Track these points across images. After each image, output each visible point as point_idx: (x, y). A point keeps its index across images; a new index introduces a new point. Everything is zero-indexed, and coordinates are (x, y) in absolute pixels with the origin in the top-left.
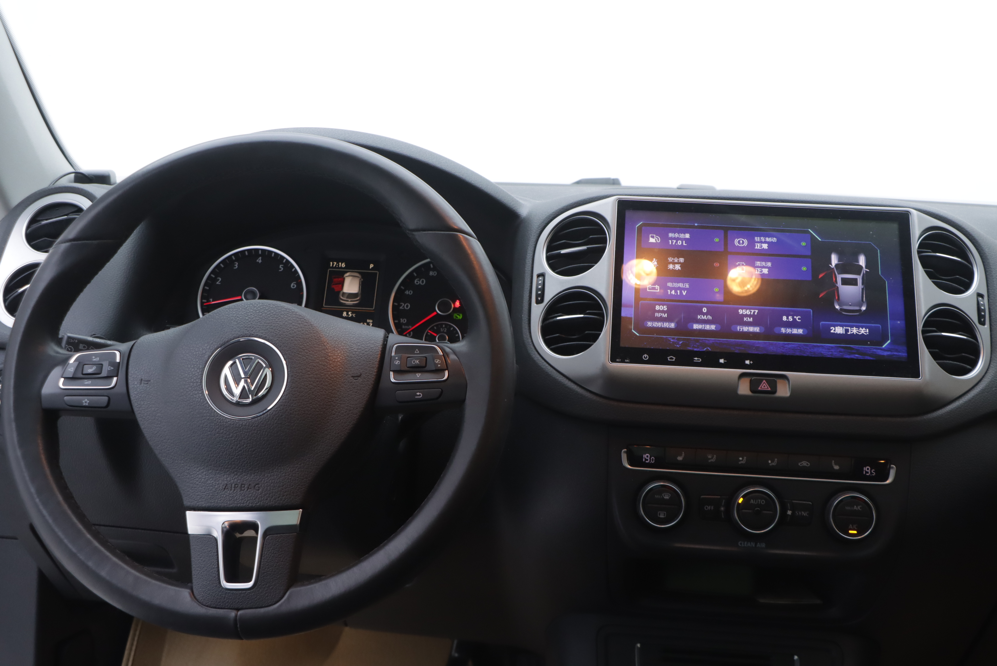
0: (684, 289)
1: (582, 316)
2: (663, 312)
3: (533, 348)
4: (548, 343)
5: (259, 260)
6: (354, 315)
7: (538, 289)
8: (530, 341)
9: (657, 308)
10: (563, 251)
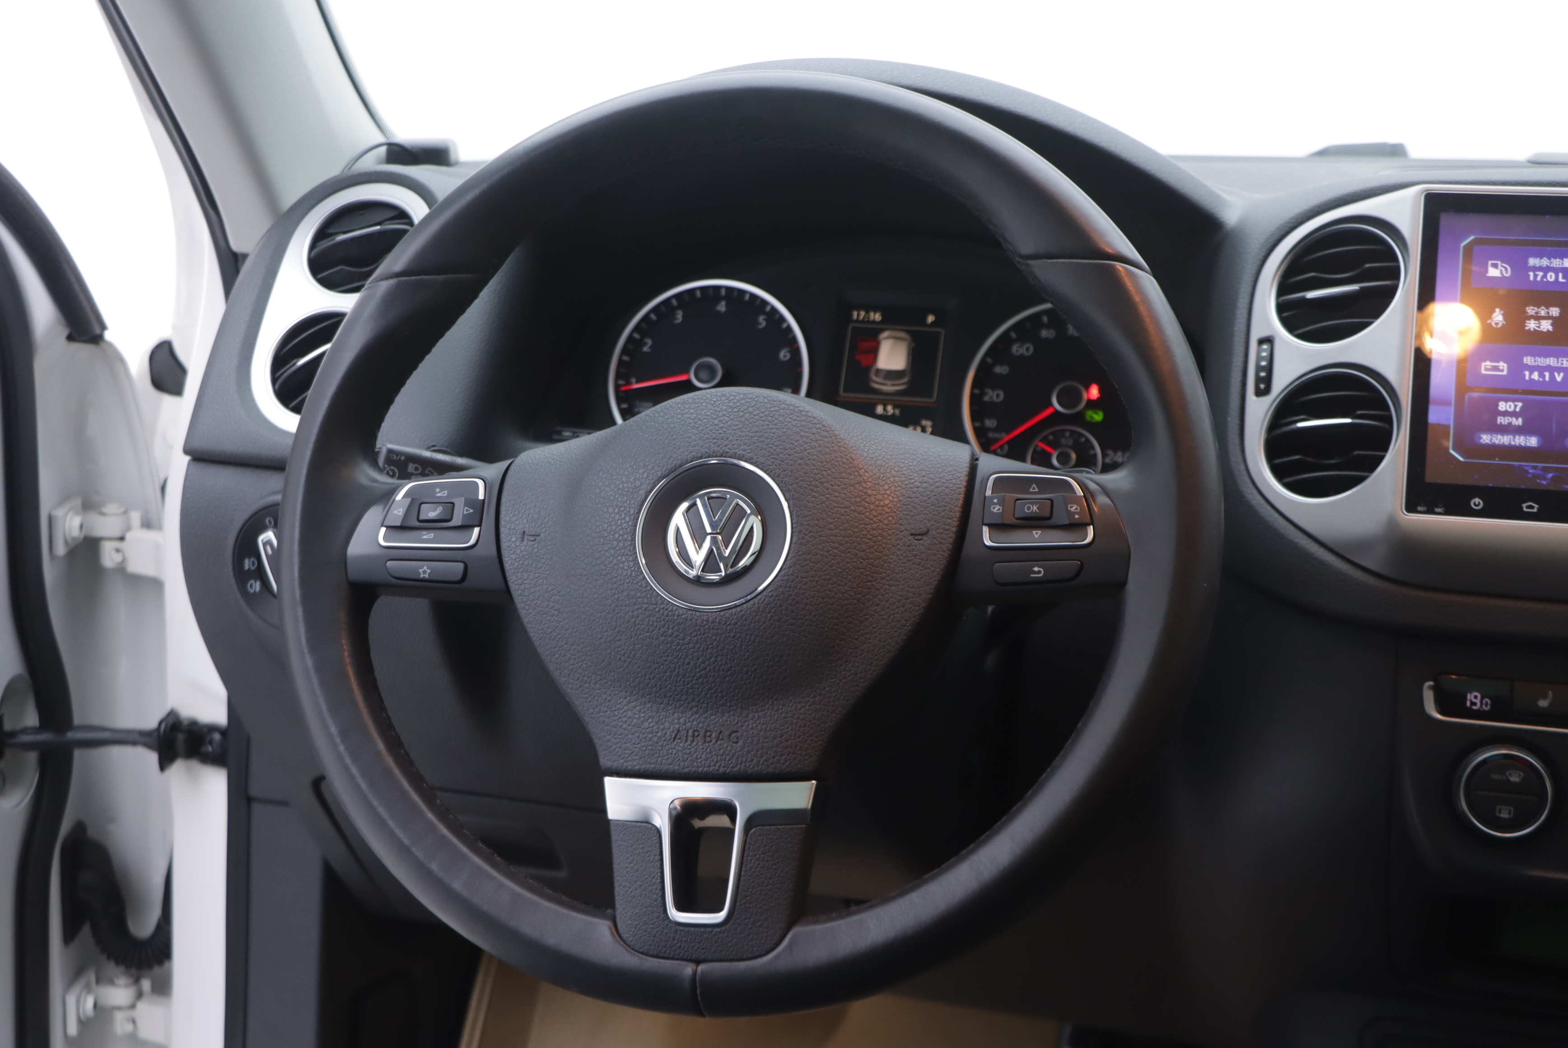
0: (1559, 370)
1: (1348, 420)
2: (1514, 414)
3: (1249, 481)
4: (1279, 472)
5: (722, 307)
6: (897, 412)
7: (1259, 368)
8: (1242, 467)
9: (1502, 406)
10: (1311, 295)
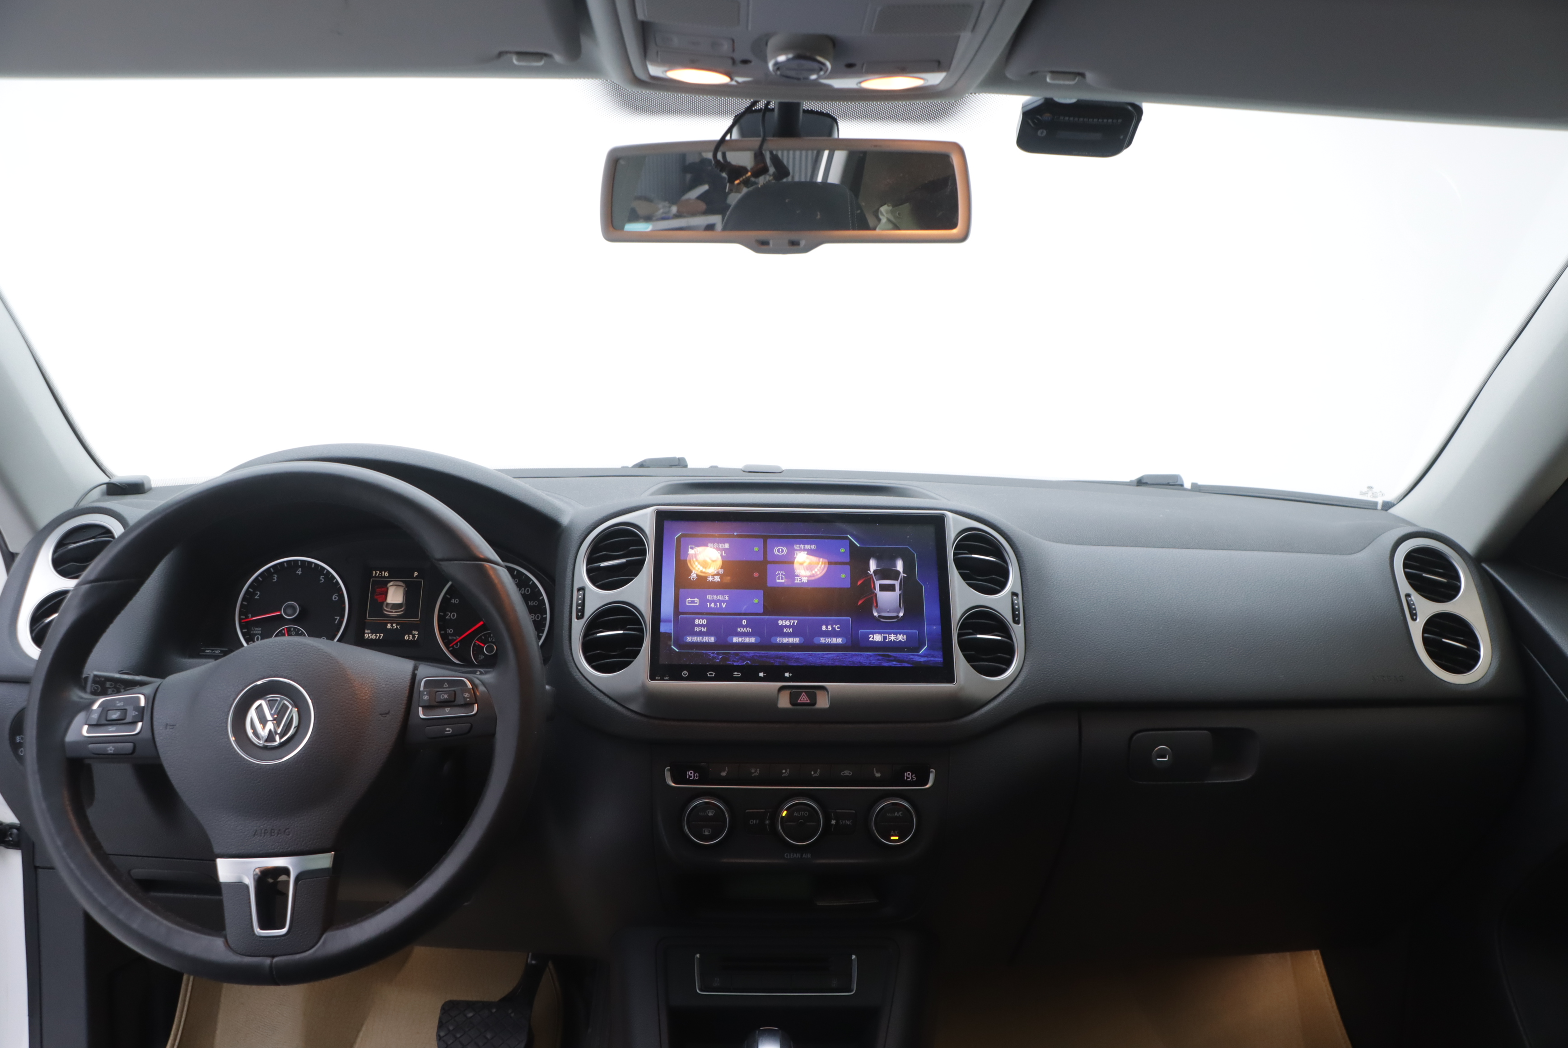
0: (723, 601)
1: (622, 632)
2: (702, 626)
3: (574, 666)
4: (589, 661)
5: (299, 572)
6: (398, 627)
7: (578, 605)
8: (571, 658)
9: (697, 622)
10: (603, 564)
